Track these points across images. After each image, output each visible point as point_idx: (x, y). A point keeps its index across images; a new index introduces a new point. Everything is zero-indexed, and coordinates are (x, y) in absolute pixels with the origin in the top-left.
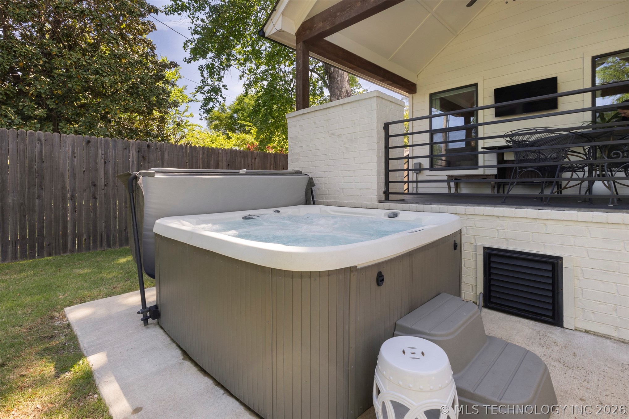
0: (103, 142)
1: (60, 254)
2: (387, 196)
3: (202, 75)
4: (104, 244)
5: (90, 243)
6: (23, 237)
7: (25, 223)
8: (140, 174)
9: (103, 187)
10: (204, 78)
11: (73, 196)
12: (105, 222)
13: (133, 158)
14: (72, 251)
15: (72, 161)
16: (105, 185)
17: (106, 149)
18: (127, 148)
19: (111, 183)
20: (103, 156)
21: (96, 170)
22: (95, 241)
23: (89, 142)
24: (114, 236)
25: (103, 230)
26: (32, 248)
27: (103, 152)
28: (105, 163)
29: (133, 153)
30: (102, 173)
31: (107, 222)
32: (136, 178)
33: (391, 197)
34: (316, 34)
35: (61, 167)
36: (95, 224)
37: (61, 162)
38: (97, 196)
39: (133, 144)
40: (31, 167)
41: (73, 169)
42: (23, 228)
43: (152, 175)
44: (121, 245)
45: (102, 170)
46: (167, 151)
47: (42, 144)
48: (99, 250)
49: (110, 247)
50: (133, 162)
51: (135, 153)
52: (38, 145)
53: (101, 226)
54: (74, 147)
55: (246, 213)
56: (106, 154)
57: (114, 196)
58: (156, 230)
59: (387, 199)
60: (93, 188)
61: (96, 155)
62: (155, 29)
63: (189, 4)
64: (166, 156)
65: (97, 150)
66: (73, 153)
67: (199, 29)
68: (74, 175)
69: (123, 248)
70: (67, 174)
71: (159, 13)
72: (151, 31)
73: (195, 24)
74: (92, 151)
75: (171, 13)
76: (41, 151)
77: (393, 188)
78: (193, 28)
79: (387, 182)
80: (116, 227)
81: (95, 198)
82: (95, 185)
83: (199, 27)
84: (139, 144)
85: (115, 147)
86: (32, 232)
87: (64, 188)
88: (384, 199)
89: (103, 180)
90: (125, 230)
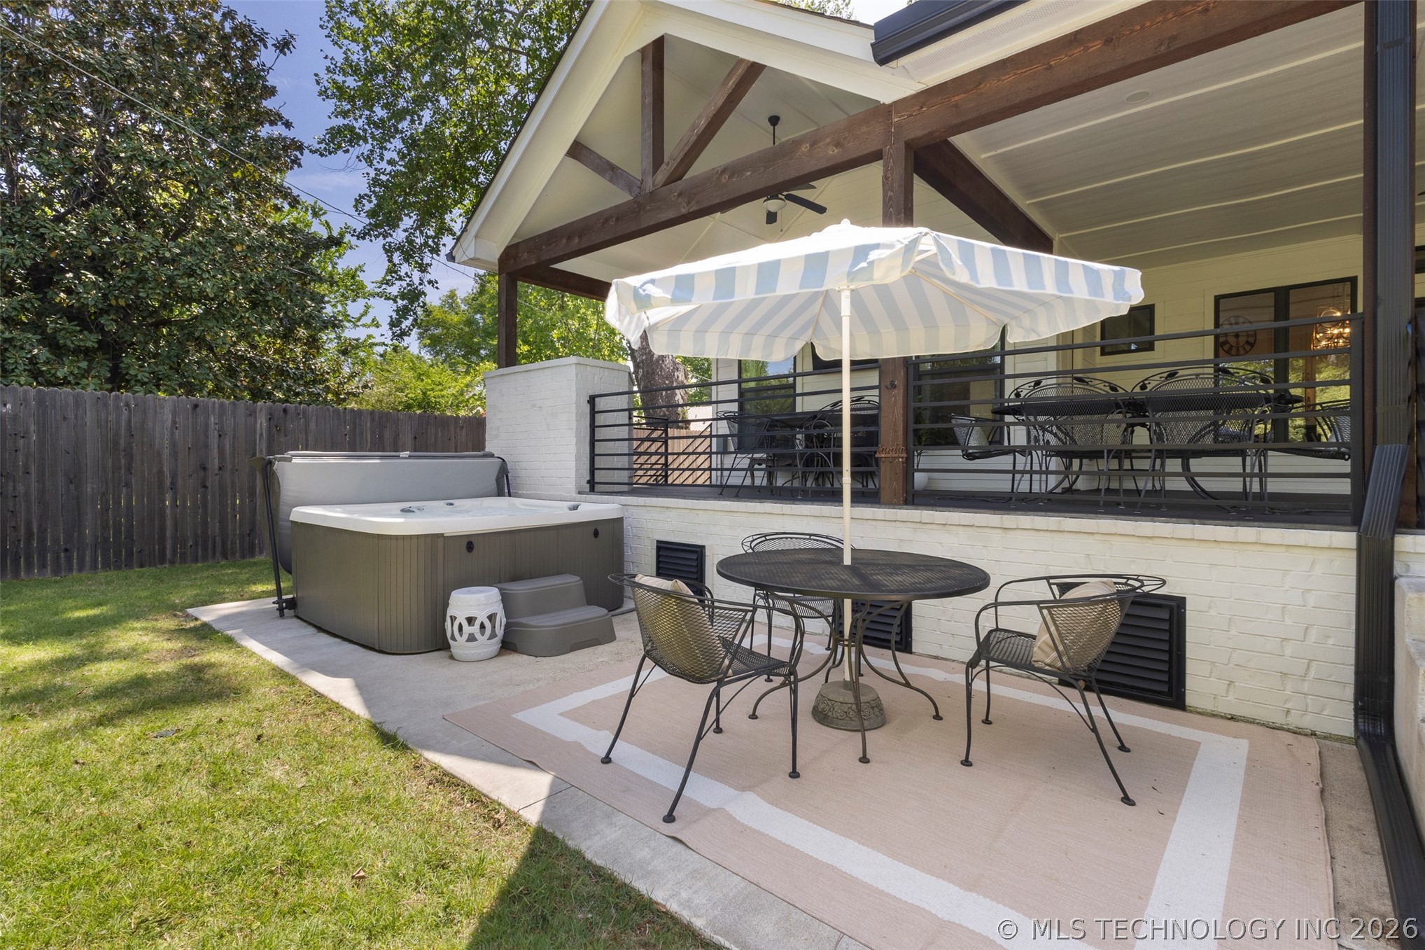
0: (217, 406)
1: (155, 565)
2: (593, 485)
3: (390, 261)
4: (218, 555)
5: (197, 552)
6: (106, 540)
7: (107, 521)
8: (275, 459)
9: (217, 472)
10: (395, 265)
11: (173, 484)
12: (220, 522)
13: (261, 429)
14: (172, 562)
15: (173, 434)
16: (220, 469)
17: (221, 416)
18: (252, 413)
19: (229, 467)
20: (217, 427)
21: (206, 446)
22: (205, 549)
23: (196, 406)
24: (233, 543)
25: (217, 534)
26: (118, 554)
27: (217, 421)
28: (220, 436)
29: (262, 422)
30: (216, 451)
31: (223, 522)
32: (270, 463)
33: (597, 487)
34: (521, 267)
35: (157, 443)
36: (205, 523)
37: (157, 435)
38: (209, 484)
39: (261, 409)
40: (116, 443)
41: (173, 445)
42: (105, 527)
43: (289, 460)
44: (243, 557)
45: (216, 446)
46: (314, 418)
47: (130, 411)
48: (210, 562)
49: (227, 559)
50: (261, 434)
51: (264, 421)
52: (125, 413)
53: (214, 528)
54: (174, 414)
55: (406, 505)
56: (220, 423)
57: (233, 483)
58: (293, 518)
59: (592, 490)
60: (202, 473)
61: (207, 425)
62: (300, 165)
63: (365, 131)
64: (313, 425)
65: (208, 417)
66: (174, 422)
67: (384, 178)
68: (174, 454)
69: (247, 560)
70: (166, 453)
71: (306, 152)
72: (292, 168)
73: (376, 169)
74: (201, 419)
75: (330, 153)
76: (129, 421)
77: (600, 476)
78: (372, 175)
79: (593, 470)
80: (235, 529)
81: (205, 487)
82: (204, 469)
83: (383, 173)
84: (270, 408)
85: (234, 413)
86: (117, 532)
87: (161, 472)
88: (588, 490)
89: (217, 460)
90: (249, 535)
